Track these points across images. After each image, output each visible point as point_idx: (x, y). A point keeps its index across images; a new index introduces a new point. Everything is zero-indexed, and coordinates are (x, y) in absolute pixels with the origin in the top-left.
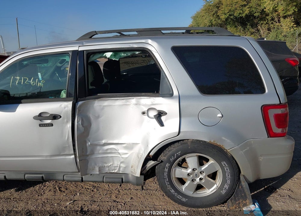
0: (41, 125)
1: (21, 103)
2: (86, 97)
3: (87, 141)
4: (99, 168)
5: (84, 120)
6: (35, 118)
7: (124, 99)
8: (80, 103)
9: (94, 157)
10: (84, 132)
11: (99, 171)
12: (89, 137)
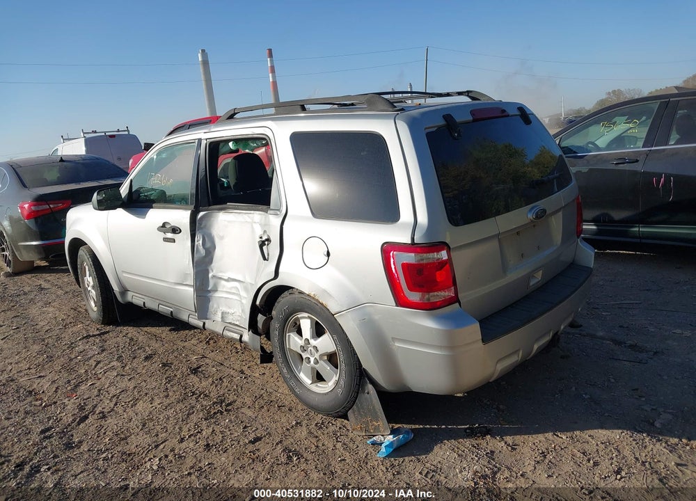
0: (166, 240)
1: (152, 208)
2: (209, 206)
3: (210, 271)
4: (223, 313)
5: (206, 239)
6: (159, 229)
7: (240, 213)
8: (201, 214)
9: (217, 295)
10: (205, 256)
11: (222, 318)
12: (213, 265)
